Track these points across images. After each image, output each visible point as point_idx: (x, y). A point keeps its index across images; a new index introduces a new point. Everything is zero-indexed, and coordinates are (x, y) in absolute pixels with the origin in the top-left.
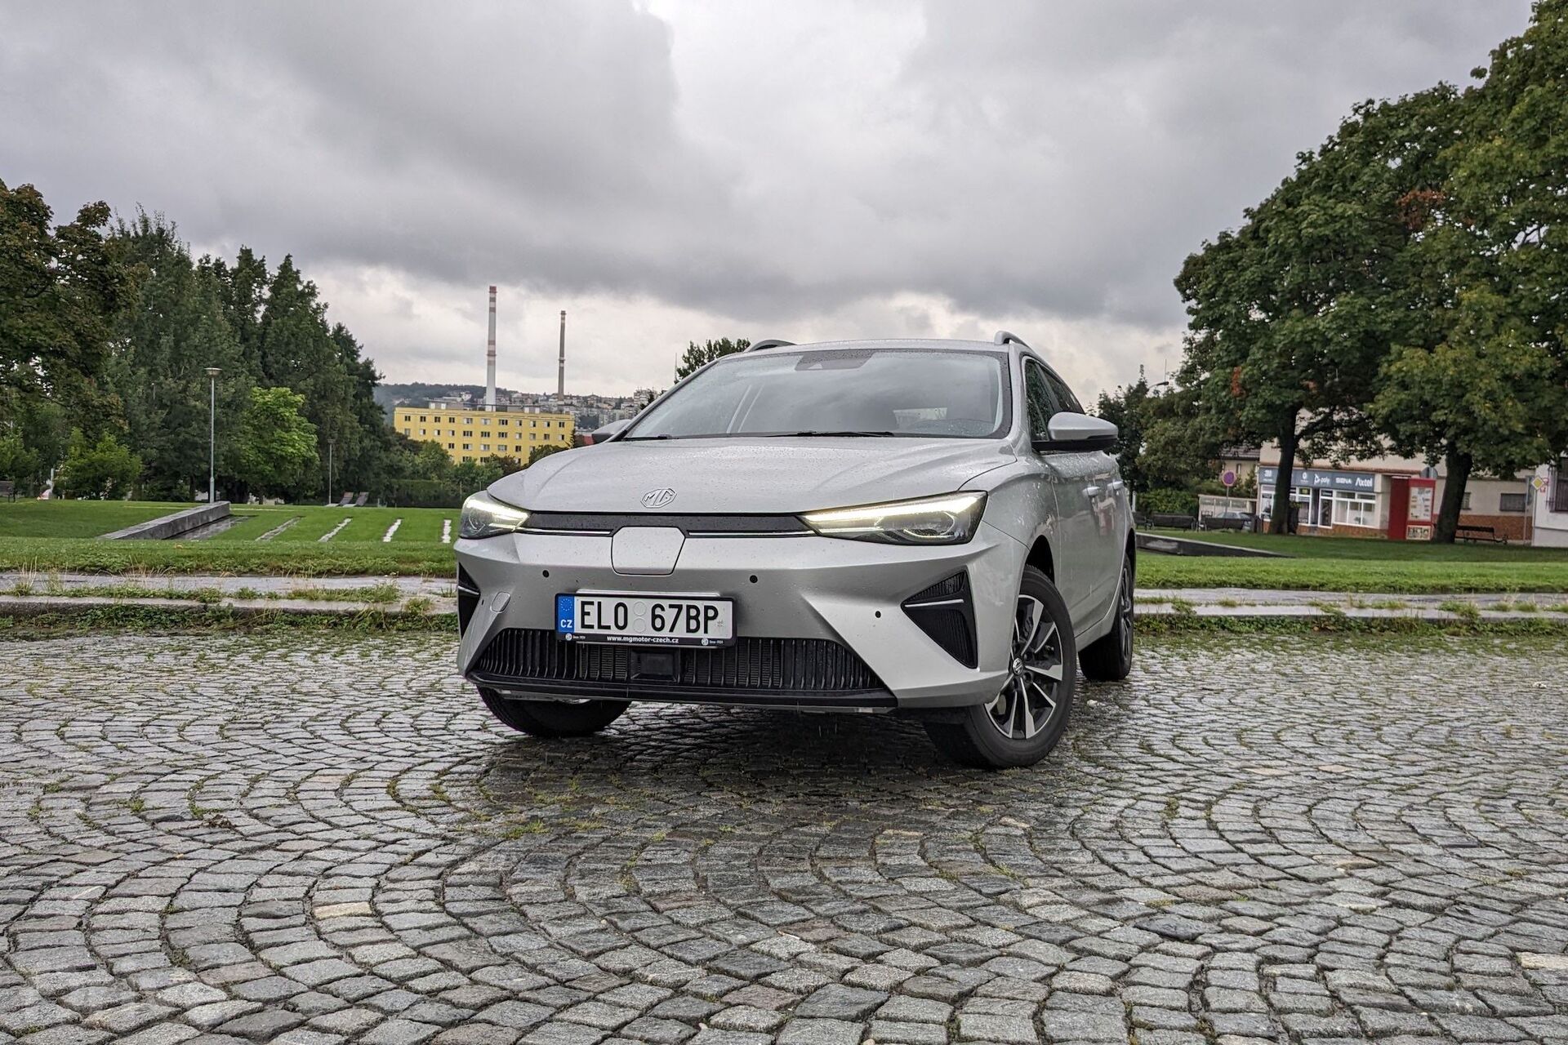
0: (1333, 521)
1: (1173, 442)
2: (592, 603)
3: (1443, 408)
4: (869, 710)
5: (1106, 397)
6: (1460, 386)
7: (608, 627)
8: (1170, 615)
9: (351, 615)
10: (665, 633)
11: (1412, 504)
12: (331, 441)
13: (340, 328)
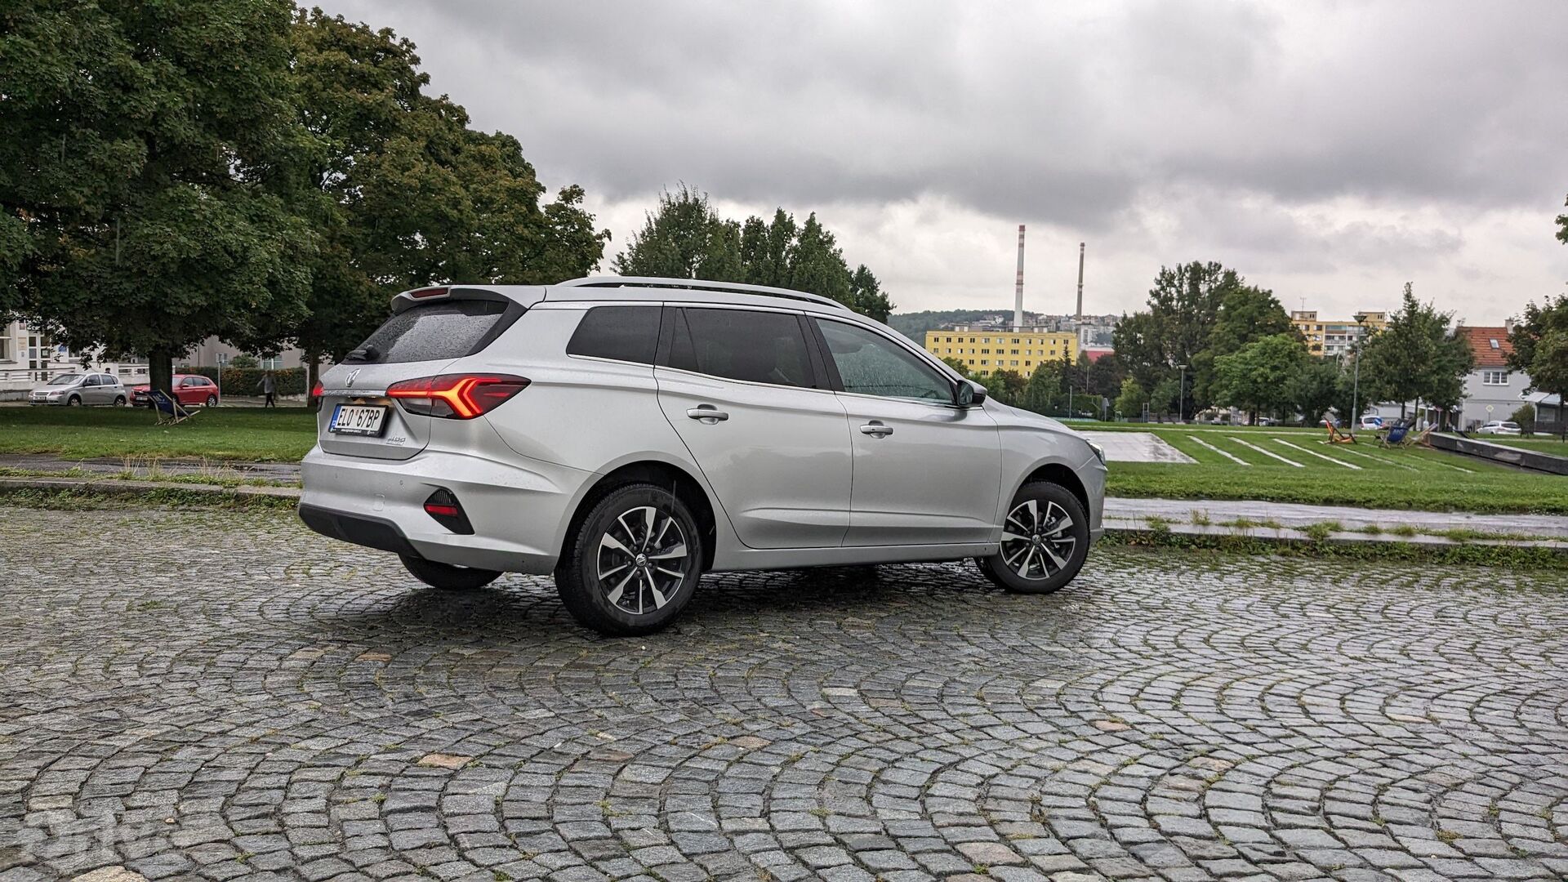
5: (1534, 309)
13: (863, 269)
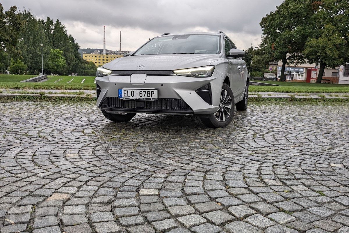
0: (294, 79)
1: (259, 61)
2: (126, 91)
3: (320, 52)
4: (188, 115)
6: (324, 47)
7: (130, 96)
8: (256, 97)
9: (74, 97)
10: (143, 97)
11: (312, 74)
12: (69, 61)
13: (70, 36)
